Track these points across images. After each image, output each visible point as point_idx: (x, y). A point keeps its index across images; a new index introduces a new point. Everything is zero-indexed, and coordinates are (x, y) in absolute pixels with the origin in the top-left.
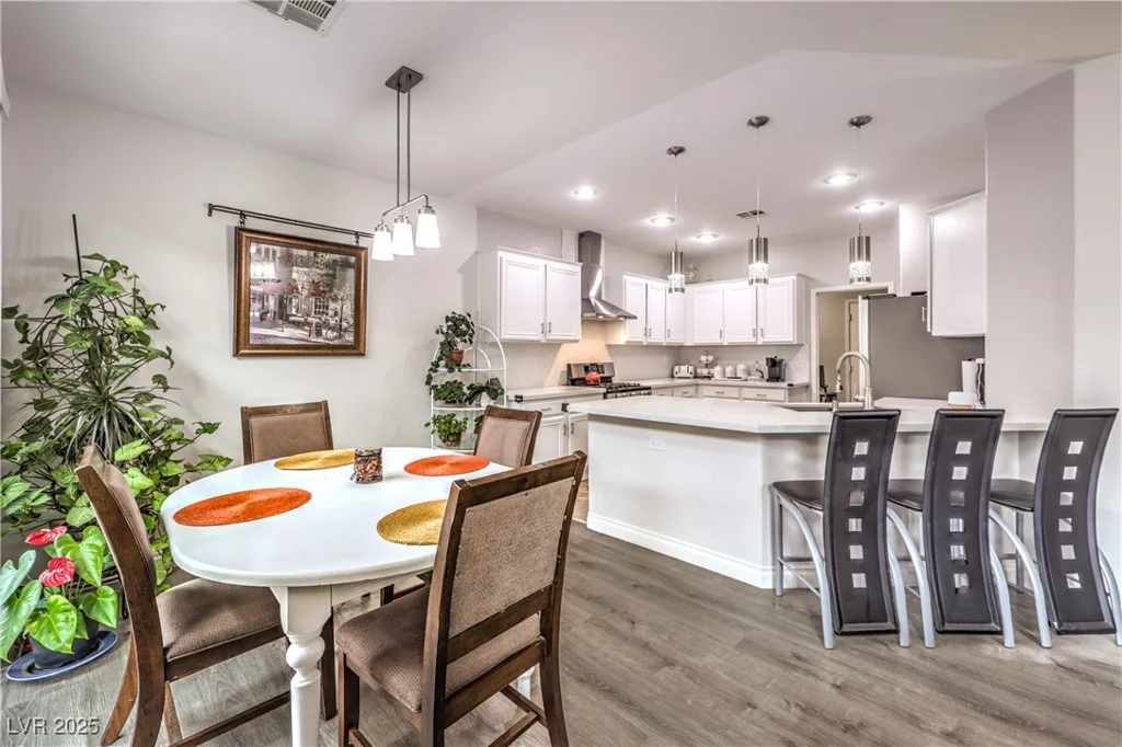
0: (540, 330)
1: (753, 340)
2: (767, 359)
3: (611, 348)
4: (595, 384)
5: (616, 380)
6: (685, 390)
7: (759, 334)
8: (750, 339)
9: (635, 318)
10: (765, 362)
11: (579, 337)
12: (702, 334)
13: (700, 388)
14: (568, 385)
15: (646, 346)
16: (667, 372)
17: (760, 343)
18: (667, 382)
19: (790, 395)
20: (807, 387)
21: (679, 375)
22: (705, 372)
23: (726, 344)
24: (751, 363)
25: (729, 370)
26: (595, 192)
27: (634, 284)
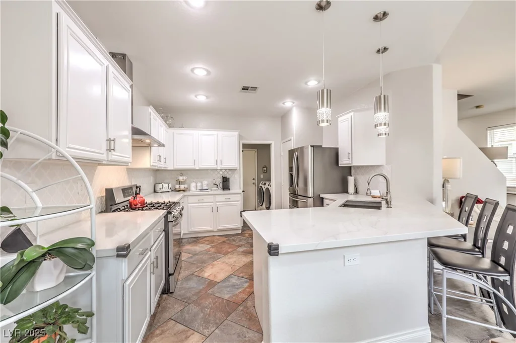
1: (215, 166)
7: (219, 162)
8: (213, 166)
10: (221, 180)
12: (180, 163)
17: (219, 168)
22: (181, 187)
24: (211, 180)
25: (199, 185)
27: (154, 117)
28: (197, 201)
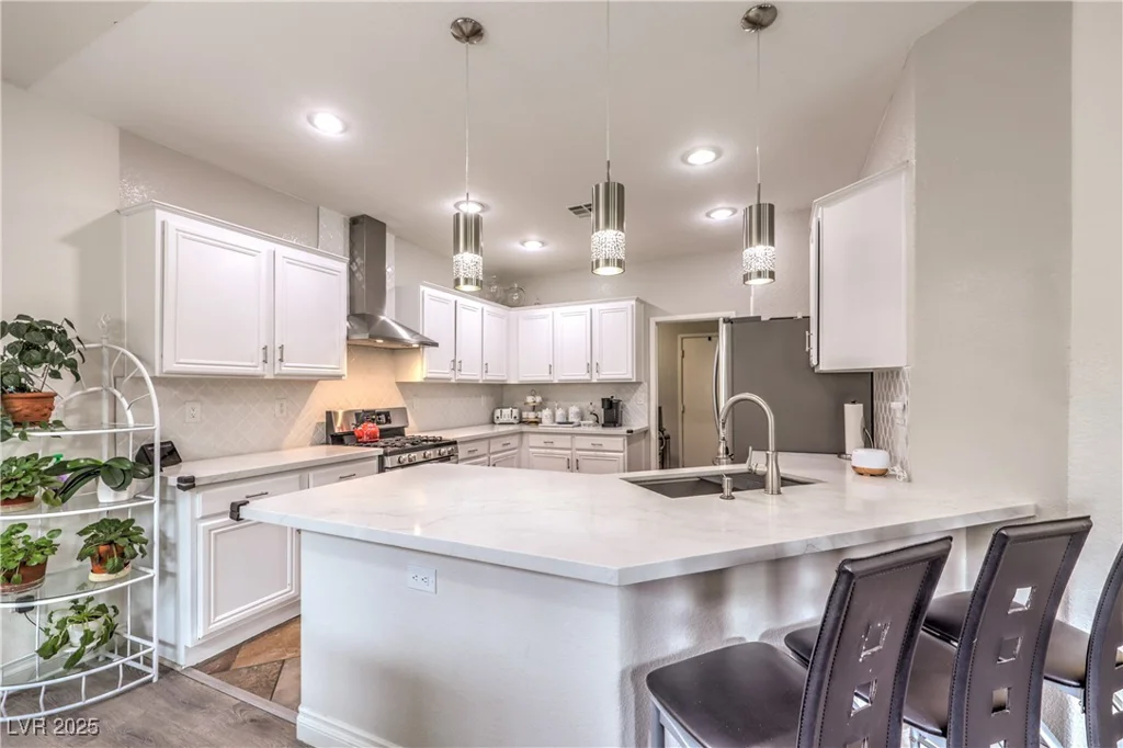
0: (261, 358)
1: (587, 377)
2: (603, 400)
3: (404, 387)
4: (371, 441)
5: (408, 433)
6: (507, 440)
7: (594, 371)
8: (582, 375)
9: (436, 345)
10: (599, 404)
11: (344, 370)
12: (527, 369)
13: (525, 437)
14: (327, 443)
15: (458, 384)
16: (486, 418)
17: (595, 381)
18: (485, 431)
19: (629, 444)
20: (646, 432)
21: (501, 420)
22: (531, 416)
23: (556, 382)
24: (585, 404)
25: (559, 413)
26: (346, 129)
27: (434, 299)
28: (544, 445)
